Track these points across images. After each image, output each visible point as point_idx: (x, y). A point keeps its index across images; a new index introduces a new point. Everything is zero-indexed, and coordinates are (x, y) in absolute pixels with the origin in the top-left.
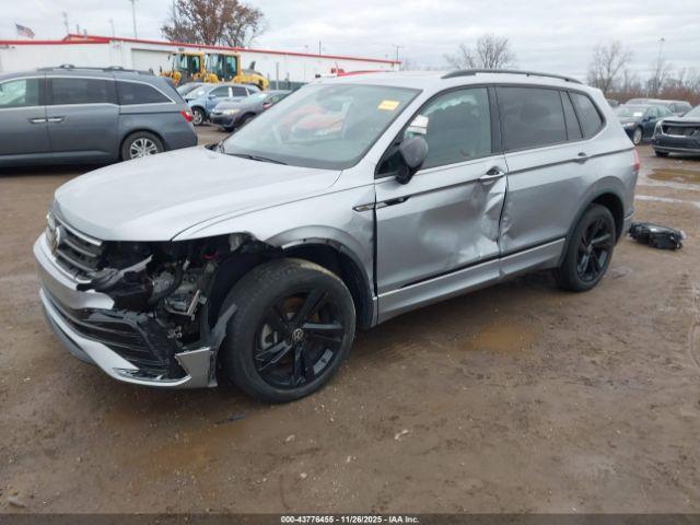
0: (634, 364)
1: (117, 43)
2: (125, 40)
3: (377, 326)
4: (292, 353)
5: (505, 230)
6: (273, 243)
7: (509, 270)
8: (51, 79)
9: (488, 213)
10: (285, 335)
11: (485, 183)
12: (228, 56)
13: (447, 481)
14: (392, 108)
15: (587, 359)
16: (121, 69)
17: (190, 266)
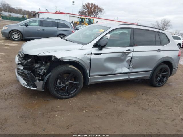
0: (160, 107)
1: (67, 14)
2: (69, 14)
3: (90, 85)
4: (65, 87)
5: (131, 66)
6: (61, 59)
7: (131, 77)
8: (43, 21)
9: (126, 61)
10: (64, 83)
11: (126, 53)
12: (91, 19)
13: (90, 124)
14: (102, 31)
15: (147, 103)
16: (60, 19)
17: (45, 63)
